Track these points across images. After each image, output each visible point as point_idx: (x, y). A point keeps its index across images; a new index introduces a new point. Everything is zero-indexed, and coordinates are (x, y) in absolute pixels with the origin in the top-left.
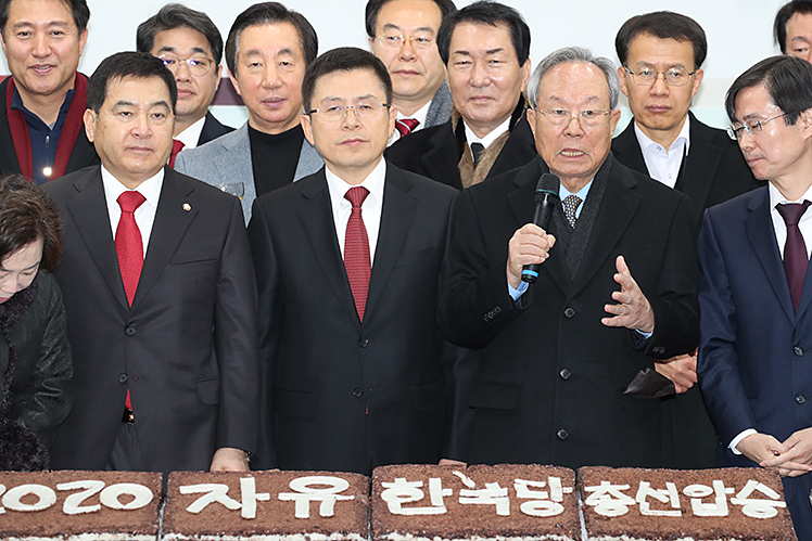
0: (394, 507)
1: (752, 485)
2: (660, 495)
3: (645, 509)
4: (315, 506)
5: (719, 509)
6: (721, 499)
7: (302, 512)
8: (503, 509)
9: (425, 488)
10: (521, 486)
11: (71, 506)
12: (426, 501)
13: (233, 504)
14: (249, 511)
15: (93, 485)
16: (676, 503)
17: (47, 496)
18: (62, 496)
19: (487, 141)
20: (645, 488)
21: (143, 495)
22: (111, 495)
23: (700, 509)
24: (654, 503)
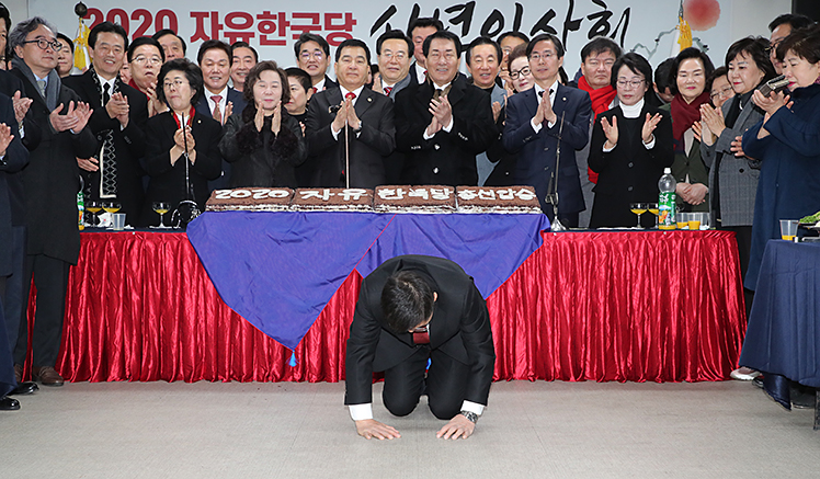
0: (383, 197)
1: (523, 190)
2: (488, 193)
3: (481, 197)
4: (352, 197)
5: (511, 197)
6: (511, 194)
7: (347, 198)
8: (426, 197)
9: (395, 192)
10: (433, 191)
11: (255, 196)
12: (396, 195)
13: (320, 196)
14: (326, 198)
15: (265, 191)
16: (493, 195)
17: (247, 193)
18: (253, 193)
19: (443, 88)
20: (481, 191)
21: (284, 193)
22: (273, 193)
23: (502, 197)
24: (485, 196)
